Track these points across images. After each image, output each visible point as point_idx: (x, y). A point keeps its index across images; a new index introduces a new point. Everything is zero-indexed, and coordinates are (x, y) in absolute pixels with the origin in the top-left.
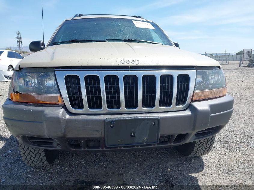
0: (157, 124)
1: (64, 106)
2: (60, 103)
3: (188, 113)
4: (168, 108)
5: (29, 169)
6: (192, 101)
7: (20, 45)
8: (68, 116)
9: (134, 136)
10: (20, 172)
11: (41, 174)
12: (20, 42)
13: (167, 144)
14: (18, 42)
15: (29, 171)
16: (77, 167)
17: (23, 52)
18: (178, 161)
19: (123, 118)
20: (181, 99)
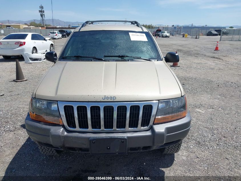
0: (125, 142)
1: (63, 126)
2: (61, 124)
3: (149, 133)
4: (135, 129)
5: (45, 156)
6: (154, 124)
7: (43, 18)
8: (66, 133)
9: (109, 149)
10: (39, 158)
11: (53, 161)
12: (43, 16)
13: (138, 150)
14: (42, 16)
15: (45, 158)
16: (78, 157)
17: (46, 25)
18: (154, 157)
19: (101, 137)
20: (146, 122)
